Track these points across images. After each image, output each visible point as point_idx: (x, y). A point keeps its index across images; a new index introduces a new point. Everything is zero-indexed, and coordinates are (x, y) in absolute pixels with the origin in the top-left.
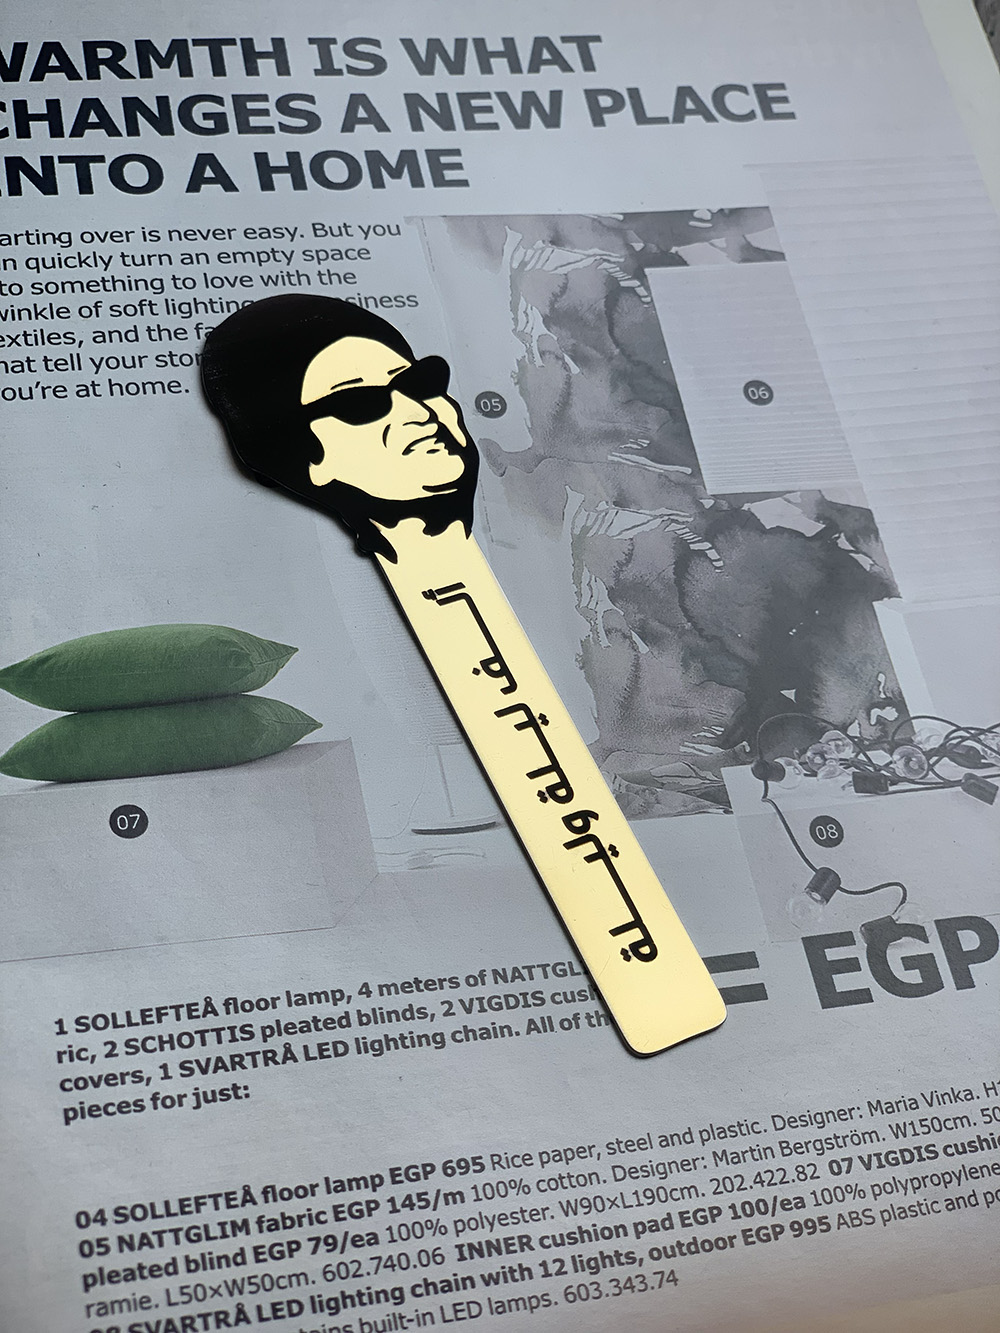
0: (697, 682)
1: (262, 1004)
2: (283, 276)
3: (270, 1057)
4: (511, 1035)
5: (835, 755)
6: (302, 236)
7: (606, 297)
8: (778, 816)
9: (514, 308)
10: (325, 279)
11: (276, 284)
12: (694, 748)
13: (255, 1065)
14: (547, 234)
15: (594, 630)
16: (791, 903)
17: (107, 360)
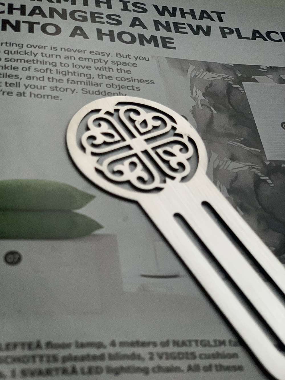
2: (103, 68)
4: (180, 371)
6: (112, 56)
9: (192, 89)
10: (119, 71)
11: (100, 70)
14: (204, 67)
17: (31, 85)
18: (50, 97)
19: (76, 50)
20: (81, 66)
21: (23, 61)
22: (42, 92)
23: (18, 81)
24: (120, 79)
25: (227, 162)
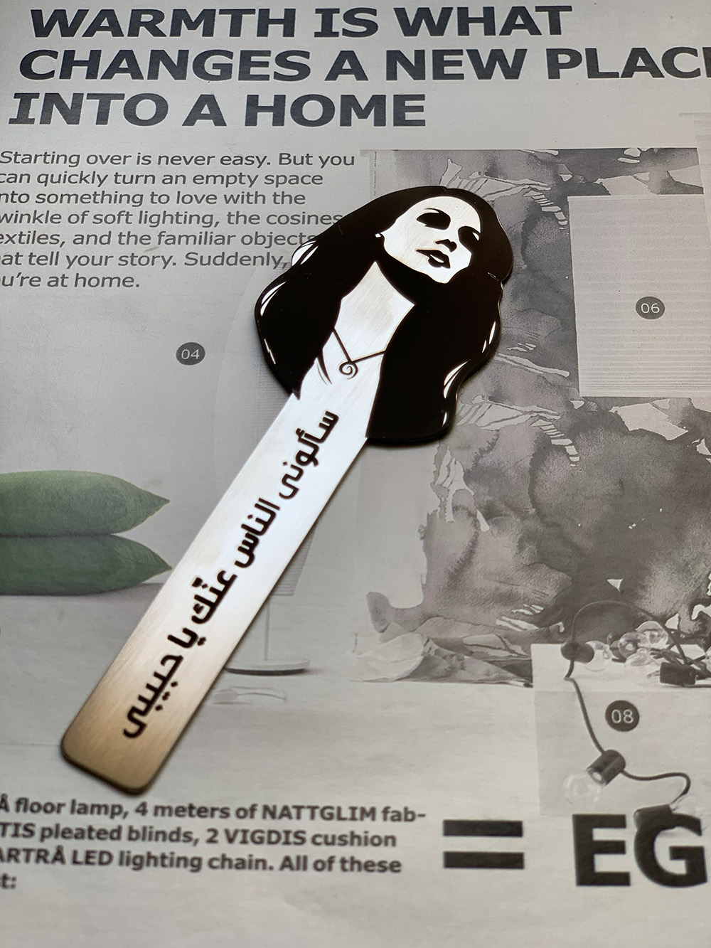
0: (528, 562)
1: (49, 808)
2: (243, 196)
3: (42, 856)
4: (264, 868)
5: (648, 644)
6: (269, 164)
7: (525, 221)
8: (577, 696)
10: (279, 199)
11: (235, 202)
12: (510, 622)
13: (27, 860)
14: (484, 166)
15: (443, 506)
16: (570, 779)
17: (80, 258)
18: (115, 282)
19: (193, 157)
20: (196, 196)
21: (73, 198)
22: (101, 272)
23: (56, 248)
24: (276, 219)
25: (480, 407)
